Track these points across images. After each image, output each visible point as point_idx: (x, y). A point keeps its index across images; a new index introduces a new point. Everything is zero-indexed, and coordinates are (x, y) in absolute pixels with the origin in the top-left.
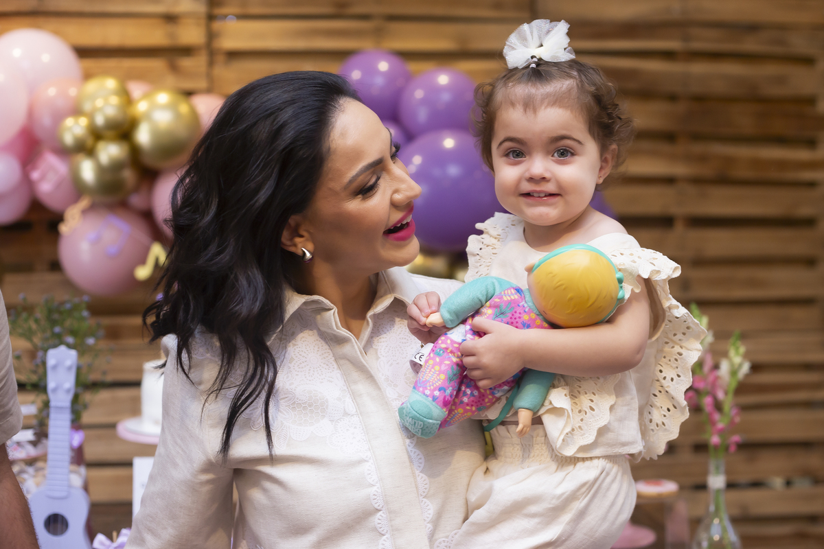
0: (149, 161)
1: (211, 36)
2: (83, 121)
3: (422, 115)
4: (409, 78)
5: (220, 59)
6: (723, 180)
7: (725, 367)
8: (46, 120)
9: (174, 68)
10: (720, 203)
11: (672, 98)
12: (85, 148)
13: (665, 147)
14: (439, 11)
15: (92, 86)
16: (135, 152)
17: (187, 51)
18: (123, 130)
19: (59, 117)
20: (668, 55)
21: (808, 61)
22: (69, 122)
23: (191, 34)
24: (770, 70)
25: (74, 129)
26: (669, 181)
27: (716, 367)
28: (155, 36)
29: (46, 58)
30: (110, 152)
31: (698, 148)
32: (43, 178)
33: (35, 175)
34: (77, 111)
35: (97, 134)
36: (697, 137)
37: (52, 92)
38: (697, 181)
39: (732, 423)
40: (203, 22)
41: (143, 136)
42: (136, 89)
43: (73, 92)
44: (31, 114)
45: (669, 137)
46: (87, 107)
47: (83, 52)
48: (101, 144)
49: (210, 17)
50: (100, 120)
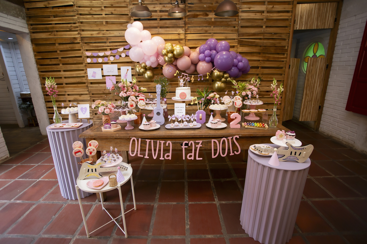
0: (176, 57)
1: (185, 37)
2: (166, 50)
3: (220, 49)
4: (217, 43)
5: (187, 41)
6: (268, 61)
7: (279, 89)
8: (160, 51)
9: (180, 42)
10: (267, 64)
11: (261, 46)
12: (166, 55)
14: (222, 32)
15: (167, 45)
16: (174, 55)
17: (182, 39)
18: (172, 51)
19: (162, 50)
20: (260, 39)
21: (285, 39)
22: (164, 50)
23: (182, 37)
24: (278, 41)
25: (164, 52)
26: (259, 60)
27: (277, 89)
28: (176, 37)
29: (160, 41)
30: (170, 55)
32: (160, 60)
33: (158, 60)
34: (165, 49)
35: (168, 52)
36: (264, 53)
37: (161, 46)
38: (263, 61)
39: (279, 100)
41: (175, 53)
42: (174, 45)
43: (164, 46)
44: (158, 50)
45: (259, 53)
46: (166, 48)
47: (166, 40)
48: (168, 54)
49: (185, 34)
50: (168, 50)
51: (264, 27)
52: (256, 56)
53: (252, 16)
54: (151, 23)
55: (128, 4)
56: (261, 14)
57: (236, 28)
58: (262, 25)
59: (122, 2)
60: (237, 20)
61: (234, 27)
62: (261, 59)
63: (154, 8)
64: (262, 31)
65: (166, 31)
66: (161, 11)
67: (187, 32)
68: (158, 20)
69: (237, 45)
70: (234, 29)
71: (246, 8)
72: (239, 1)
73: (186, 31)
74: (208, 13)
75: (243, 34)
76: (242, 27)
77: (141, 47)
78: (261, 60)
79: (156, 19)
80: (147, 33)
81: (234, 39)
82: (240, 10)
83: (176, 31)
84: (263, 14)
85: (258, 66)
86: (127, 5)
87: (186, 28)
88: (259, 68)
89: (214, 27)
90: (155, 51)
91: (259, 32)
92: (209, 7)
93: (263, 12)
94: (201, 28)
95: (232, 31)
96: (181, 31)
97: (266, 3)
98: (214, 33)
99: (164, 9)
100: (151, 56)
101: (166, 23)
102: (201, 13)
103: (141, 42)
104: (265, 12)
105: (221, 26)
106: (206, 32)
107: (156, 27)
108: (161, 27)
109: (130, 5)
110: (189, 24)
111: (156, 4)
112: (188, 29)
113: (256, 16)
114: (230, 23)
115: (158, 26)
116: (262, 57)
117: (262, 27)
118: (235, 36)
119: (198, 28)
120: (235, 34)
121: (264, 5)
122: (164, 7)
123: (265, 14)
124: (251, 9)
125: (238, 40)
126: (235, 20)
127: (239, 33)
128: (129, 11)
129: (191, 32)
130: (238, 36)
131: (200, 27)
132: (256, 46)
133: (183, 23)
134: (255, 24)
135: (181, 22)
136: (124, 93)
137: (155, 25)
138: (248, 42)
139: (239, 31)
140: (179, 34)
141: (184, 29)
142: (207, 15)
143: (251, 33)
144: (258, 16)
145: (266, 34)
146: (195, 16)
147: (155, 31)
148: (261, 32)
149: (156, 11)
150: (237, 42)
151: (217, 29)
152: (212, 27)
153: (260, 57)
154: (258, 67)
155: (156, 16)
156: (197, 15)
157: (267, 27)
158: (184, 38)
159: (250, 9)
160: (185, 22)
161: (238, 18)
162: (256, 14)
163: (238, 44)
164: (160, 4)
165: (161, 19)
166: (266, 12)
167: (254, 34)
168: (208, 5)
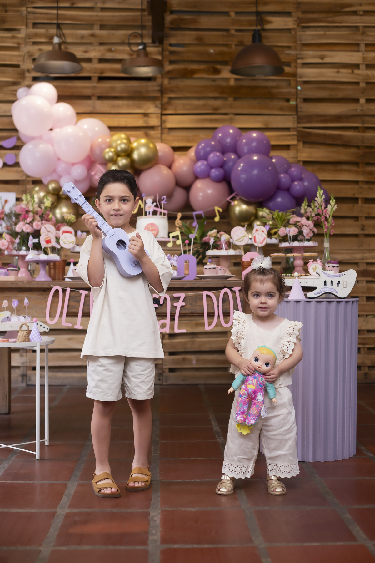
0: (138, 166)
1: (162, 122)
2: (113, 150)
3: (246, 149)
4: (240, 136)
5: (166, 131)
8: (98, 151)
9: (147, 136)
11: (358, 147)
12: (113, 161)
13: (354, 168)
14: (257, 111)
15: (115, 137)
16: (132, 161)
17: (152, 128)
18: (128, 153)
19: (102, 150)
20: (355, 129)
22: (107, 150)
23: (154, 121)
25: (109, 153)
26: (357, 182)
28: (139, 122)
29: (97, 129)
30: (123, 161)
31: (369, 168)
32: (95, 174)
33: (93, 173)
34: (110, 146)
35: (118, 154)
36: (368, 164)
37: (100, 140)
38: (367, 183)
40: (159, 115)
41: (135, 156)
42: (132, 139)
43: (108, 140)
44: (92, 149)
45: (356, 164)
46: (114, 145)
47: (111, 128)
48: (119, 159)
49: (162, 115)
50: (119, 149)
51: (362, 101)
52: (349, 171)
53: (329, 74)
54: (76, 87)
55: (20, 41)
56: (350, 71)
57: (293, 102)
58: (356, 96)
59: (7, 37)
60: (293, 84)
61: (288, 100)
62: (360, 178)
63: (86, 52)
64: (356, 110)
65: (114, 106)
66: (101, 61)
67: (166, 109)
68: (95, 79)
69: (295, 142)
70: (286, 104)
71: (314, 57)
72: (295, 42)
73: (163, 107)
74: (219, 67)
75: (310, 118)
76: (306, 100)
77: (51, 142)
78: (363, 182)
79: (88, 78)
80: (65, 109)
81: (288, 129)
82: (300, 61)
83: (139, 107)
84: (356, 71)
85: (356, 196)
86: (19, 44)
87: (165, 100)
88: (360, 201)
89: (235, 99)
90: (84, 153)
91: (350, 113)
92: (222, 53)
93: (357, 66)
94: (201, 102)
95: (281, 109)
96: (152, 108)
97: (362, 47)
98: (237, 114)
99: (109, 56)
100: (73, 164)
101: (113, 88)
102: (202, 67)
103: (51, 130)
104: (361, 66)
105: (255, 99)
106: (215, 111)
107: (88, 98)
108: (100, 98)
109: (26, 44)
110: (172, 91)
111: (91, 44)
112: (168, 103)
113: (340, 75)
114: (275, 91)
115: (93, 95)
116: (364, 173)
117: (357, 100)
118: (289, 122)
119: (196, 102)
120: (290, 118)
121: (358, 51)
122: (110, 50)
123: (362, 71)
124: (327, 60)
125: (298, 131)
126: (290, 84)
127: (299, 114)
128: (21, 59)
129: (175, 110)
130: (298, 123)
131: (199, 98)
132: (346, 145)
133: (157, 88)
134: (340, 95)
135: (152, 87)
136: (27, 225)
137: (87, 92)
138: (325, 135)
139: (299, 109)
140: (146, 115)
141: (158, 103)
142: (217, 72)
143: (331, 116)
144: (345, 75)
145: (367, 118)
146: (187, 74)
147: (87, 105)
148: (355, 113)
149: (89, 60)
150: (295, 137)
151: (243, 105)
152: (231, 99)
153: (357, 173)
154: (355, 200)
155: (89, 71)
156: (193, 72)
157: (368, 101)
158: (159, 124)
159: (322, 59)
160: (161, 85)
161: (296, 81)
162: (338, 72)
163: (298, 141)
164: (101, 44)
165: (102, 79)
166: (364, 67)
167: (338, 118)
168: (219, 49)
